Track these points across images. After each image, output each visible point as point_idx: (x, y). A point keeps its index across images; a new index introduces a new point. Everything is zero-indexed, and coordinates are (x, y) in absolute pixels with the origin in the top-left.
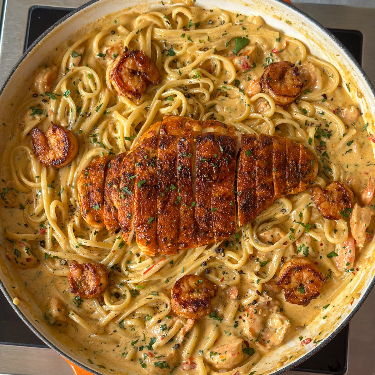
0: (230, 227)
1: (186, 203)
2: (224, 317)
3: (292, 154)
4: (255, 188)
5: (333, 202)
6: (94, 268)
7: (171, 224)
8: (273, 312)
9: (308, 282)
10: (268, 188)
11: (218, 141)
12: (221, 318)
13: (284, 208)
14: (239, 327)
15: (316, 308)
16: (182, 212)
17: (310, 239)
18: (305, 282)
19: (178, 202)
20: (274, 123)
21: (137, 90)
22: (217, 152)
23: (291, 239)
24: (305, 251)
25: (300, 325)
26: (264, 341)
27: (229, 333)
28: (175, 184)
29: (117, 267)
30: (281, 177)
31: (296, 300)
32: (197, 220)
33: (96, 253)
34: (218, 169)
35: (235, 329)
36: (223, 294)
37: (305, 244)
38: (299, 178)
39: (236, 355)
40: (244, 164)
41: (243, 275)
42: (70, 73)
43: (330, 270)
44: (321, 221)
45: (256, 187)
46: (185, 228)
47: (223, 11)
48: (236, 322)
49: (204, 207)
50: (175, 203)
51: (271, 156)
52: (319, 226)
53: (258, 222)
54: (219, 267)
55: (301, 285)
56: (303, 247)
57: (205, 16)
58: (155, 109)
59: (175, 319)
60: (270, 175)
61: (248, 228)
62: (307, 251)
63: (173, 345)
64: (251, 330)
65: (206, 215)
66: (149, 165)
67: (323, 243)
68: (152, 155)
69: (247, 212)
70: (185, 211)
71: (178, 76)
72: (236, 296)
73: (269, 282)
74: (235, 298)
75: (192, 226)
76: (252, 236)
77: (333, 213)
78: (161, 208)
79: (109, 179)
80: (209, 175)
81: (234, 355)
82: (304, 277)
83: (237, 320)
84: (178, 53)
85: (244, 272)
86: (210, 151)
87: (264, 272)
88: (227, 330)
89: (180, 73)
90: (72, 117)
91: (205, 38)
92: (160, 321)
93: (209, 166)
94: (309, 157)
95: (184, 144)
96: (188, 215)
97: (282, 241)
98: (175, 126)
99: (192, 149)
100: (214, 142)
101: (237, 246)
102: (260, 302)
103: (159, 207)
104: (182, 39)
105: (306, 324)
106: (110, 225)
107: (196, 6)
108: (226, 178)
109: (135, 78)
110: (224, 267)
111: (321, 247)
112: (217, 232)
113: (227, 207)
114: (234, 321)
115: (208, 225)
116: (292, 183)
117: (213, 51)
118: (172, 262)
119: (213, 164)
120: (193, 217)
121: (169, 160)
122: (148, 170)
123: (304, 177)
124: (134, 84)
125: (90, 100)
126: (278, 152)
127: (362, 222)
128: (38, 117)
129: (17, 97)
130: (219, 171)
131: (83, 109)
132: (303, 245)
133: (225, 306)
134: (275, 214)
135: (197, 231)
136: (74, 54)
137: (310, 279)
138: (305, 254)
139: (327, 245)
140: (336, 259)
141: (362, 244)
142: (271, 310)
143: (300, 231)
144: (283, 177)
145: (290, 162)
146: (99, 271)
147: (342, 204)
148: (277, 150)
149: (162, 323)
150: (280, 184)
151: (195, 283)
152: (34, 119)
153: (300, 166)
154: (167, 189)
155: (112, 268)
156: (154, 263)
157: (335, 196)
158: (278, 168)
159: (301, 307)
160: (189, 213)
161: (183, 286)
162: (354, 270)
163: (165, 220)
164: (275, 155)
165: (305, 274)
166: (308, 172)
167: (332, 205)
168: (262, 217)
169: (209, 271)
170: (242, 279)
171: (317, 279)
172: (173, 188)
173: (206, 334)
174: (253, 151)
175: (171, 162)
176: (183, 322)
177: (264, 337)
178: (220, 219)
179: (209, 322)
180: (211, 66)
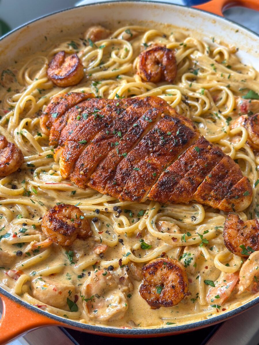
0: (139, 192)
1: (120, 151)
2: (77, 263)
3: (233, 175)
4: (182, 177)
5: (242, 234)
6: (14, 149)
7: (95, 156)
8: (120, 289)
9: (170, 284)
10: (193, 184)
11: (180, 126)
12: (74, 262)
13: (195, 216)
14: (82, 280)
15: (161, 318)
16: (110, 154)
17: (199, 254)
18: (167, 284)
19: (113, 145)
20: (236, 154)
21: (151, 74)
22: (173, 132)
23: (182, 240)
24: (187, 260)
25: (135, 322)
26: (92, 307)
27: (70, 277)
28: (122, 134)
29: (32, 167)
30: (210, 184)
31: (148, 296)
32: (118, 168)
33: (27, 148)
34: (164, 144)
35: (78, 279)
36: (92, 244)
37: (192, 255)
38: (225, 195)
39: (57, 292)
40: (187, 154)
41: (121, 244)
42: (115, 40)
43: (198, 294)
44: (220, 248)
45: (184, 177)
46: (103, 168)
47: (254, 69)
48: (83, 274)
49: (130, 162)
50: (110, 143)
51: (214, 164)
52: (216, 249)
53: (166, 212)
54: (107, 225)
55: (162, 285)
56: (188, 255)
57: (238, 66)
58: (153, 93)
59: (37, 232)
60: (203, 177)
61: (155, 208)
62: (189, 262)
63: (18, 250)
64: (88, 286)
65: (127, 170)
66: (115, 110)
67: (209, 267)
68: (124, 106)
69: (161, 190)
70: (113, 155)
71: (188, 86)
72: (100, 252)
73: (137, 264)
74: (98, 253)
75: (110, 171)
76: (153, 217)
77: (235, 243)
78: (97, 139)
79: (81, 105)
80: (153, 143)
81: (56, 290)
82: (169, 278)
83: (85, 273)
84: (200, 74)
85: (124, 243)
86: (168, 128)
87: (140, 255)
88: (70, 274)
89: (191, 85)
90: (92, 64)
91: (227, 75)
92: (25, 224)
93: (158, 137)
94: (246, 187)
95: (152, 112)
96: (113, 159)
97: (173, 235)
98: (157, 102)
99: (155, 119)
100: (177, 125)
101: (135, 219)
102: (115, 272)
103: (97, 137)
104: (209, 66)
105: (140, 325)
106: (53, 135)
107: (237, 56)
108: (165, 155)
109: (156, 66)
110: (111, 228)
111: (205, 269)
112: (125, 190)
113: (149, 174)
114: (82, 272)
115: (123, 179)
116: (216, 194)
117: (227, 85)
118: (74, 193)
119: (162, 138)
120: (117, 164)
121: (132, 116)
122: (112, 113)
123: (231, 198)
124: (151, 69)
125: (114, 63)
126: (223, 165)
127: (257, 263)
128: (71, 48)
129: (69, 30)
130: (163, 145)
131: (105, 65)
132: (190, 254)
133: (85, 255)
134: (185, 216)
135: (111, 177)
136: (128, 31)
137: (174, 284)
138: (185, 263)
139: (211, 271)
140: (210, 288)
141: (244, 287)
142: (119, 286)
143: (194, 239)
144: (212, 185)
145: (227, 180)
146: (15, 153)
147: (249, 242)
148: (223, 163)
149: (26, 227)
150: (205, 187)
151: (76, 215)
152: (68, 47)
153: (233, 188)
154: (114, 132)
155: (29, 165)
156: (60, 182)
157: (247, 231)
158: (213, 176)
159: (148, 307)
160: (115, 158)
161: (66, 210)
162: (220, 308)
163: (93, 149)
164: (218, 166)
165: (172, 276)
166: (236, 197)
167: (239, 236)
168: (173, 210)
169: (96, 220)
170: (116, 246)
171: (179, 288)
172: (119, 134)
173: (50, 264)
174: (202, 151)
175: (132, 118)
176: (41, 238)
177: (94, 304)
178: (135, 180)
179: (62, 257)
180: (217, 97)
